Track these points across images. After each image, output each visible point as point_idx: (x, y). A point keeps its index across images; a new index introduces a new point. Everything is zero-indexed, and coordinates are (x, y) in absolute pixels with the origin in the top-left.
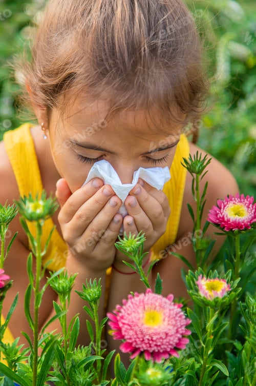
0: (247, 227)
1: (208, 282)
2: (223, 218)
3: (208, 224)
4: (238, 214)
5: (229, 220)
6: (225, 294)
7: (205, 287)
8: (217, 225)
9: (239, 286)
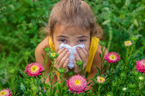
0: (114, 62)
1: (100, 78)
2: (108, 59)
3: (104, 60)
4: (113, 58)
5: (110, 60)
6: (104, 82)
7: (99, 79)
8: (107, 60)
9: (108, 80)
